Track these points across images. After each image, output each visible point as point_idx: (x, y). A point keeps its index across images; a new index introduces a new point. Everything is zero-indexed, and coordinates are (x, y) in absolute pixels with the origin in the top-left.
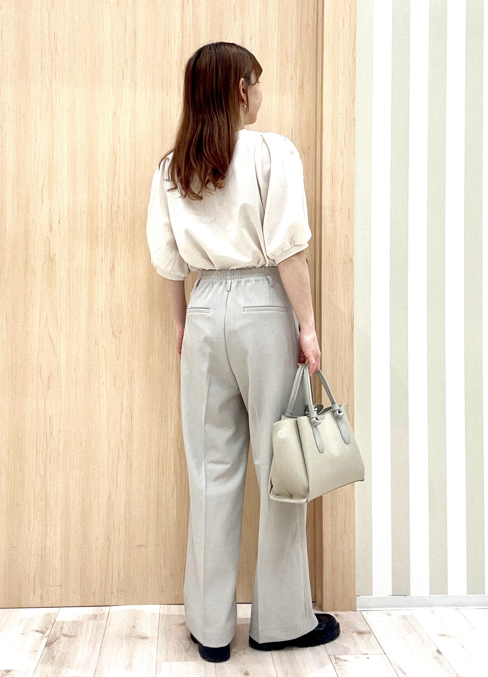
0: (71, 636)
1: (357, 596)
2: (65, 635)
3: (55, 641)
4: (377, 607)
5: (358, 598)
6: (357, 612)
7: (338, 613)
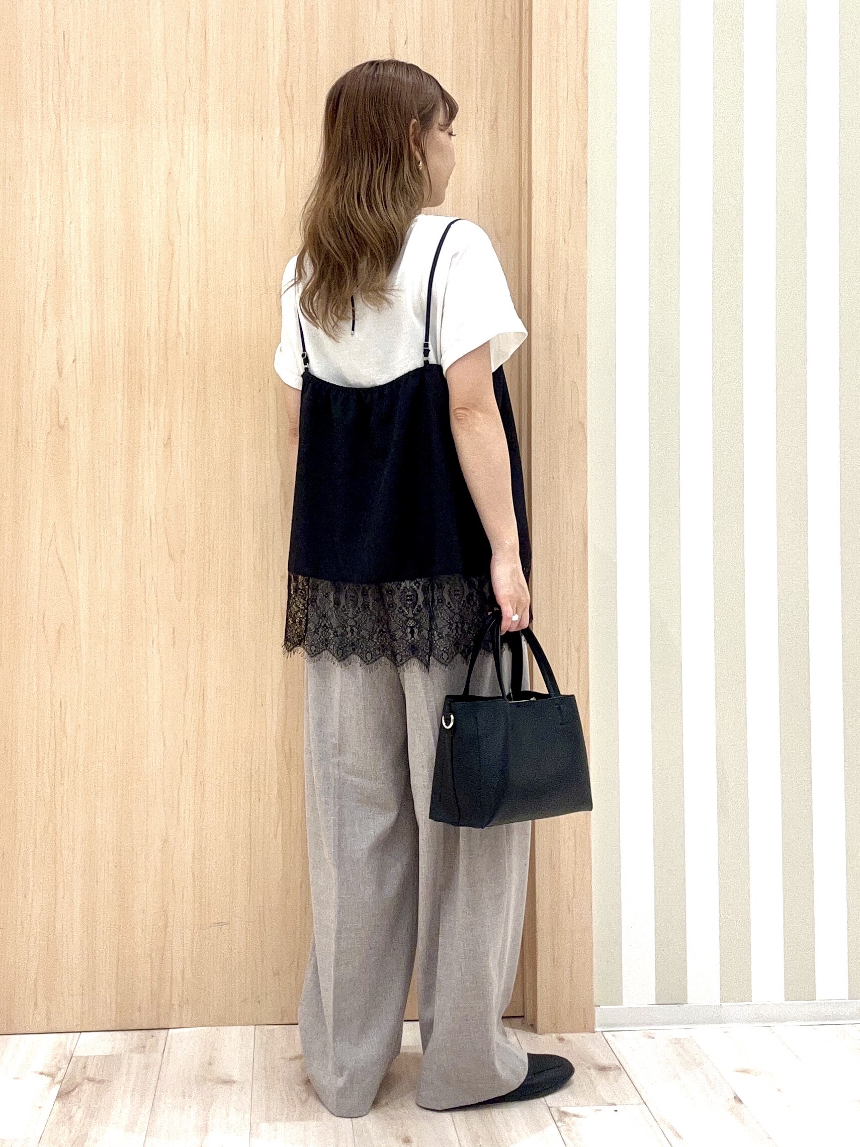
0: (99, 1082)
1: (596, 1006)
2: (91, 1080)
3: (72, 1091)
5: (597, 1010)
6: (596, 1034)
7: (563, 1035)
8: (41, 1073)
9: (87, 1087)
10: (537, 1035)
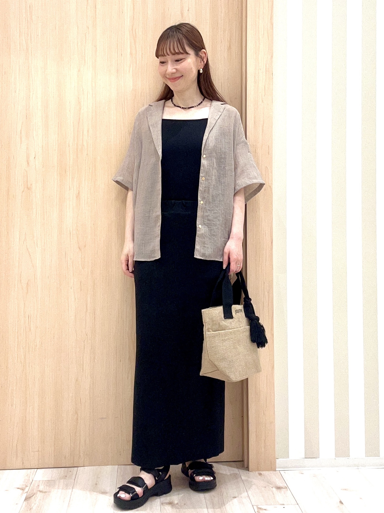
0: (45, 492)
1: (277, 459)
2: (41, 491)
3: (32, 496)
4: (293, 467)
5: (278, 461)
6: (277, 472)
7: (261, 472)
8: (18, 488)
9: (39, 495)
10: (249, 472)
